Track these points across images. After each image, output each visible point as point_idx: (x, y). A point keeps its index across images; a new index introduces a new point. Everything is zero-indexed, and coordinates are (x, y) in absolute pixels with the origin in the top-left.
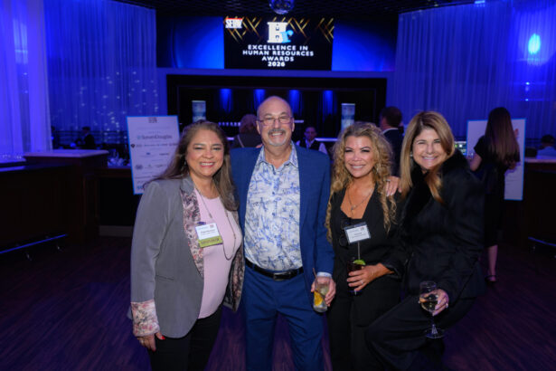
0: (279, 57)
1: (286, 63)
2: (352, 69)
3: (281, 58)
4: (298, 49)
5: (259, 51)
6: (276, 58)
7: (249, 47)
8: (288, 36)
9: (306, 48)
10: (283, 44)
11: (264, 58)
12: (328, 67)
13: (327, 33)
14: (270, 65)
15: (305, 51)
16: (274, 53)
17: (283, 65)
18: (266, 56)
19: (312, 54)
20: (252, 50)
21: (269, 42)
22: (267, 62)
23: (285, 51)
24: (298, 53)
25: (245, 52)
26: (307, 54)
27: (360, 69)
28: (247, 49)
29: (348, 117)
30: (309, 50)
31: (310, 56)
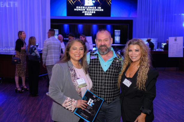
0: (89, 11)
1: (92, 14)
2: (119, 16)
3: (90, 12)
4: (97, 8)
5: (81, 9)
6: (88, 12)
7: (77, 7)
8: (93, 3)
9: (100, 8)
10: (91, 6)
11: (83, 12)
12: (109, 15)
13: (108, 2)
14: (85, 15)
15: (100, 9)
16: (87, 10)
17: (91, 14)
18: (84, 11)
19: (103, 10)
20: (78, 9)
21: (85, 5)
22: (84, 14)
23: (92, 9)
24: (97, 10)
25: (75, 10)
26: (101, 10)
27: (122, 16)
28: (76, 8)
29: (117, 36)
30: (102, 9)
31: (102, 11)
